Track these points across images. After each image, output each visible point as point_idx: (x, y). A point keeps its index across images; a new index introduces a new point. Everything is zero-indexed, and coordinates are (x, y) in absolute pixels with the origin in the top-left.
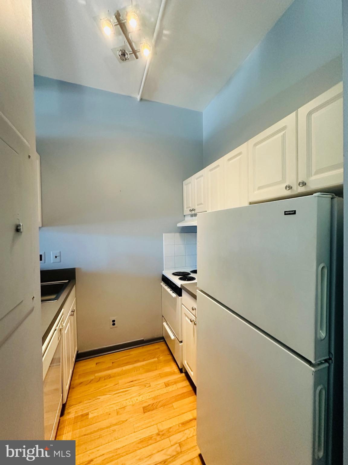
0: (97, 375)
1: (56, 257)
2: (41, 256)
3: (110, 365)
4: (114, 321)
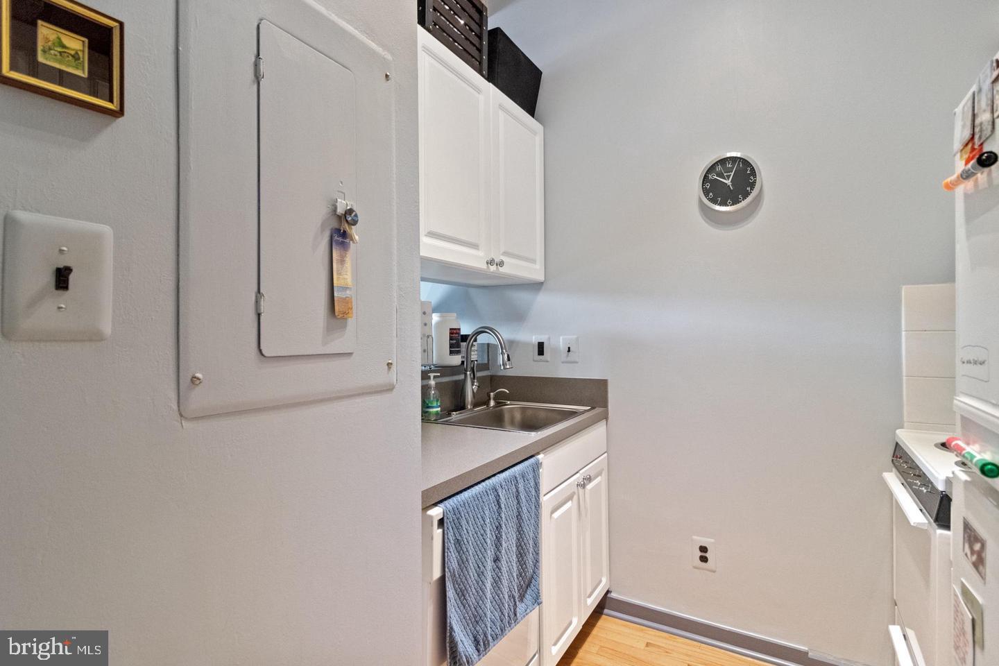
1: (569, 348)
2: (541, 346)
4: (703, 549)
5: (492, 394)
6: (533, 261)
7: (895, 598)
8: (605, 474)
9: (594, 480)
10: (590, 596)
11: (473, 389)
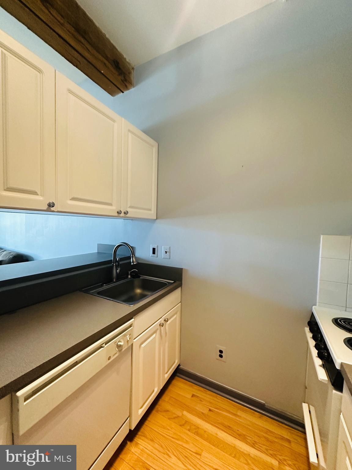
0: (185, 413)
1: (166, 252)
2: (154, 249)
3: (206, 411)
4: (221, 352)
5: (129, 272)
6: (150, 210)
7: (306, 385)
8: (179, 314)
9: (169, 320)
10: (167, 373)
11: (117, 272)
